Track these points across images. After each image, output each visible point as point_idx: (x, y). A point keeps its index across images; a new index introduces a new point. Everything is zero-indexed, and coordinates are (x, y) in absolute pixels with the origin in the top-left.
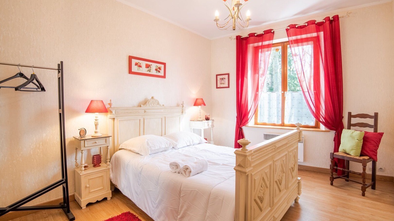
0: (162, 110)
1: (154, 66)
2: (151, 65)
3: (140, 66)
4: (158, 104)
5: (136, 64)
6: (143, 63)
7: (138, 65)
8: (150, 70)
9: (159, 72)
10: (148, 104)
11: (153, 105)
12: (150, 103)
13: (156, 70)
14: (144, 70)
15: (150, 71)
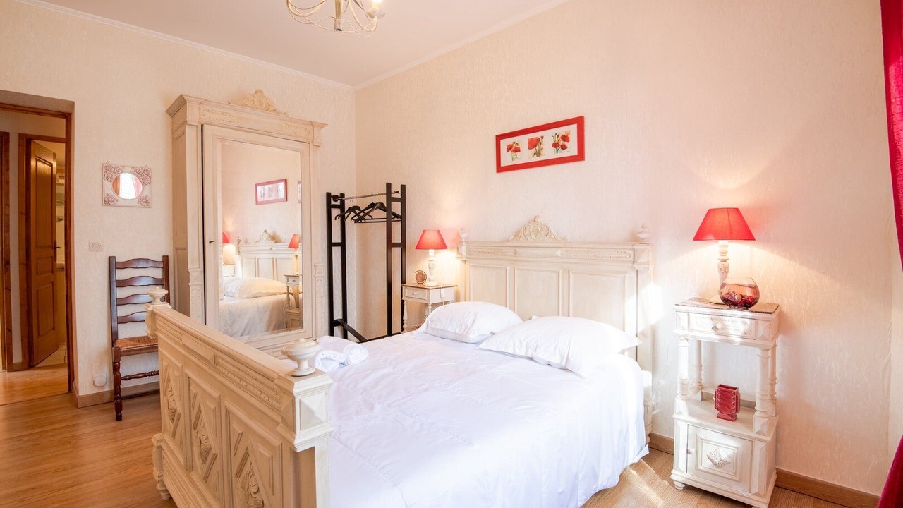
0: (559, 253)
1: (548, 137)
2: (542, 137)
3: (517, 150)
4: (548, 234)
5: (509, 148)
6: (523, 141)
7: (513, 148)
8: (540, 150)
9: (564, 147)
10: (522, 235)
11: (534, 238)
12: (527, 232)
13: (555, 145)
14: (526, 155)
15: (538, 154)
